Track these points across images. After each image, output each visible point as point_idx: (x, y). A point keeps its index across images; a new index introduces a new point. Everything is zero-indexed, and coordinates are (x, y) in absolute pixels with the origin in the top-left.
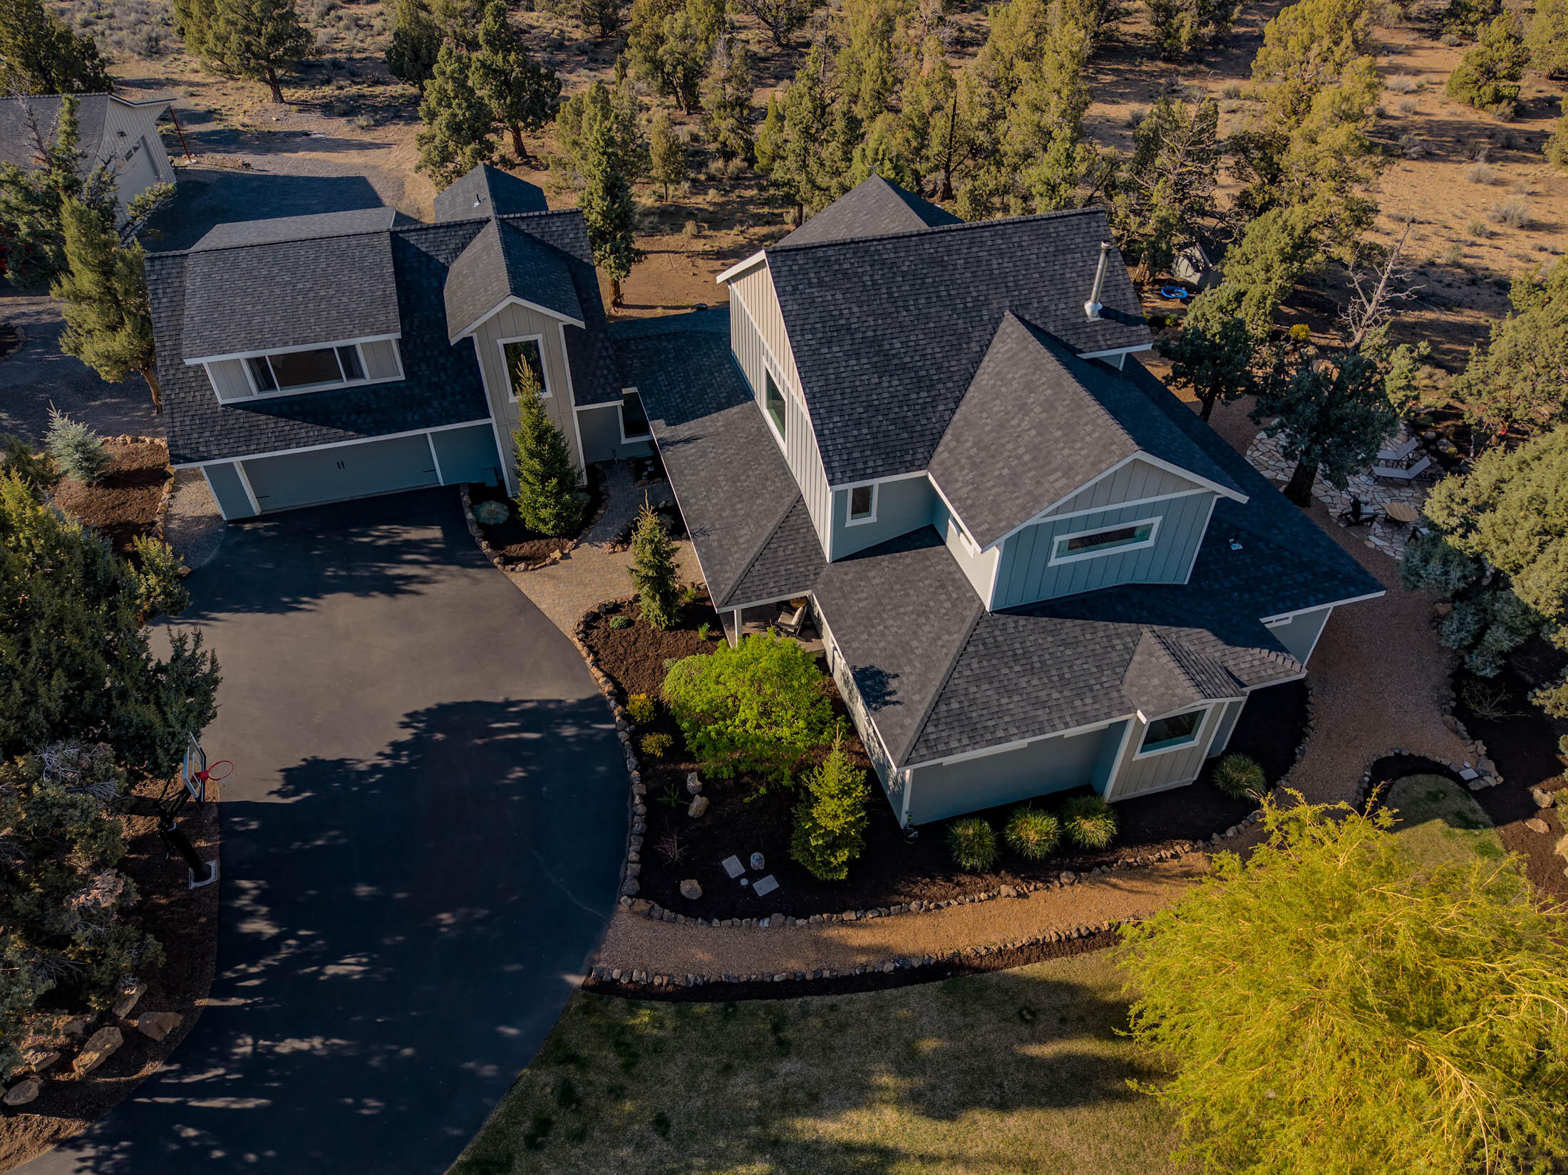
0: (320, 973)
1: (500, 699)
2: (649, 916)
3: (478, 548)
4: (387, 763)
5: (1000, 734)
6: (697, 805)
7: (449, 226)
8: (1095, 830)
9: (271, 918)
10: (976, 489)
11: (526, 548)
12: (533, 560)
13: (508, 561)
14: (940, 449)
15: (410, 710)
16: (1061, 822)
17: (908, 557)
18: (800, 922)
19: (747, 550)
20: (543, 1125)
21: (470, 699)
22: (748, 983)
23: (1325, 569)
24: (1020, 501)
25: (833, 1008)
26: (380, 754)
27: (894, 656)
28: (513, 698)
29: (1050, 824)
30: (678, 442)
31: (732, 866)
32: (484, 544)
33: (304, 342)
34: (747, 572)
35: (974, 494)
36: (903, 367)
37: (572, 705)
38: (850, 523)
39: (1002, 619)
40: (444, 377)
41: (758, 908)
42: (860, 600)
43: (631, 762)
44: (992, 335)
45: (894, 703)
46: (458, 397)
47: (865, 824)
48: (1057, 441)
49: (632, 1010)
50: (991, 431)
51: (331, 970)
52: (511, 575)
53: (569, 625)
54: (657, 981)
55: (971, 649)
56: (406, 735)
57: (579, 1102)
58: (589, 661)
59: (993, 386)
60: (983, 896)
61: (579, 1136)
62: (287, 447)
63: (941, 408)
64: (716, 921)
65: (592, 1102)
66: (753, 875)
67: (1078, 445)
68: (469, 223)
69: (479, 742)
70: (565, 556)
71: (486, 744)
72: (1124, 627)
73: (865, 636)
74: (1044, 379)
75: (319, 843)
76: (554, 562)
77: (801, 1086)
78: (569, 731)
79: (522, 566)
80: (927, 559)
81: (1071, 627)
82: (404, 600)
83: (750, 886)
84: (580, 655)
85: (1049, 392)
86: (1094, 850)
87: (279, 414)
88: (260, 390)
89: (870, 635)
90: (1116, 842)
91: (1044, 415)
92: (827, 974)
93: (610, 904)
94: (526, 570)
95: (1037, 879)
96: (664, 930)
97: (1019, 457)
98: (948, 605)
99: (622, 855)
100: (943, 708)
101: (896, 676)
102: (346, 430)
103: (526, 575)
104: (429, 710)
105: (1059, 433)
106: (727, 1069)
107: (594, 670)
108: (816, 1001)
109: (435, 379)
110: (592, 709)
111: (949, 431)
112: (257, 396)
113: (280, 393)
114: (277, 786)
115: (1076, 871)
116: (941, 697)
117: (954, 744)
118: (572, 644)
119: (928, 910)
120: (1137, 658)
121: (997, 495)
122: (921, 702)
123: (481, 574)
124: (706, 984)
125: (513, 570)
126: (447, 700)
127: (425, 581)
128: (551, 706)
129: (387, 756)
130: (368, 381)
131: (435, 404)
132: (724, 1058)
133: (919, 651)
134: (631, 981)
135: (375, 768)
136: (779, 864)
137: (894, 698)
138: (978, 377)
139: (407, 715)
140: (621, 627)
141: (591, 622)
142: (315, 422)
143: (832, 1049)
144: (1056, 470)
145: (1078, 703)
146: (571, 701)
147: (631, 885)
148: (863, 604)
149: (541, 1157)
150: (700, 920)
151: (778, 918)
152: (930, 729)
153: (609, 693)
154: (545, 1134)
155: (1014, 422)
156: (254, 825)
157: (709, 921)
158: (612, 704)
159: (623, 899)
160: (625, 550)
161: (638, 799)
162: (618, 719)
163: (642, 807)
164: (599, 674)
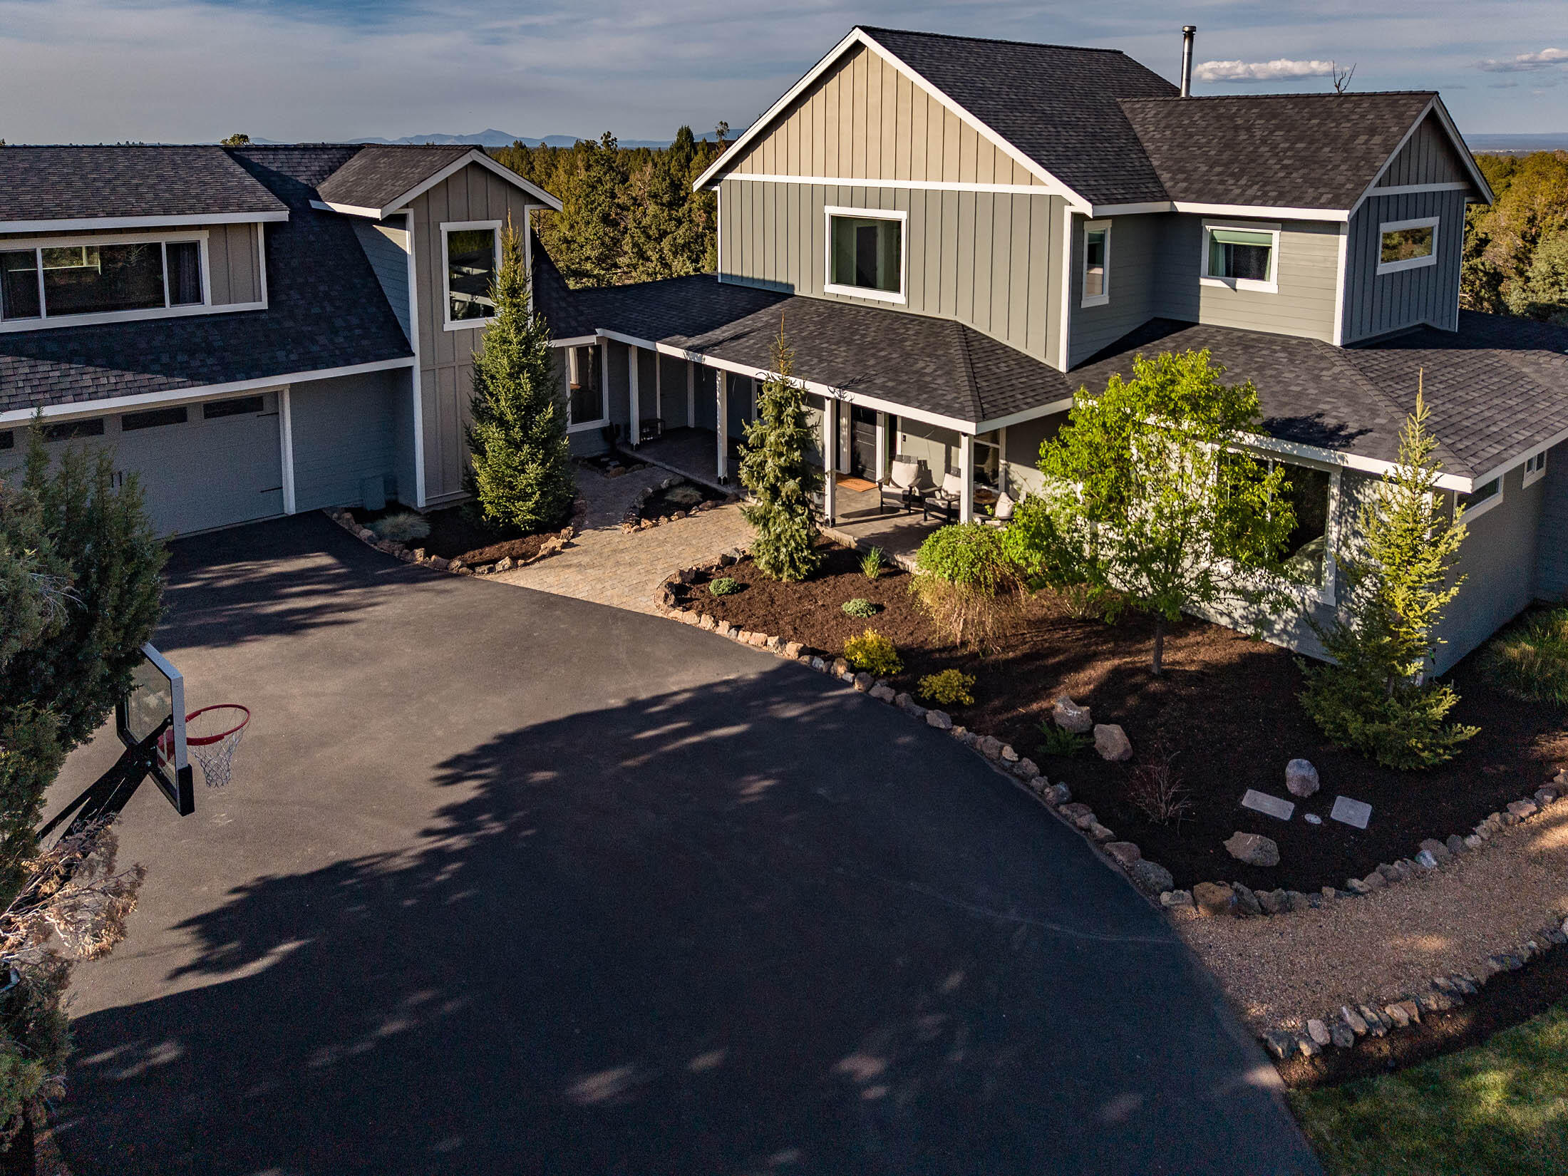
2: (1240, 912)
3: (408, 560)
6: (1111, 740)
12: (517, 557)
13: (476, 563)
18: (1473, 841)
30: (724, 342)
31: (1265, 804)
32: (419, 554)
41: (1387, 844)
53: (648, 603)
54: (1399, 1015)
58: (723, 629)
64: (1355, 883)
66: (1314, 805)
70: (569, 544)
76: (553, 553)
79: (506, 564)
83: (1330, 822)
84: (699, 628)
94: (514, 567)
103: (521, 572)
107: (744, 637)
118: (674, 623)
125: (491, 570)
134: (1359, 1037)
139: (444, 764)
140: (733, 592)
141: (681, 591)
147: (1149, 873)
150: (1330, 892)
153: (802, 654)
157: (1343, 887)
158: (819, 663)
159: (1165, 897)
160: (656, 525)
161: (1009, 753)
162: (849, 677)
163: (1026, 761)
164: (759, 637)
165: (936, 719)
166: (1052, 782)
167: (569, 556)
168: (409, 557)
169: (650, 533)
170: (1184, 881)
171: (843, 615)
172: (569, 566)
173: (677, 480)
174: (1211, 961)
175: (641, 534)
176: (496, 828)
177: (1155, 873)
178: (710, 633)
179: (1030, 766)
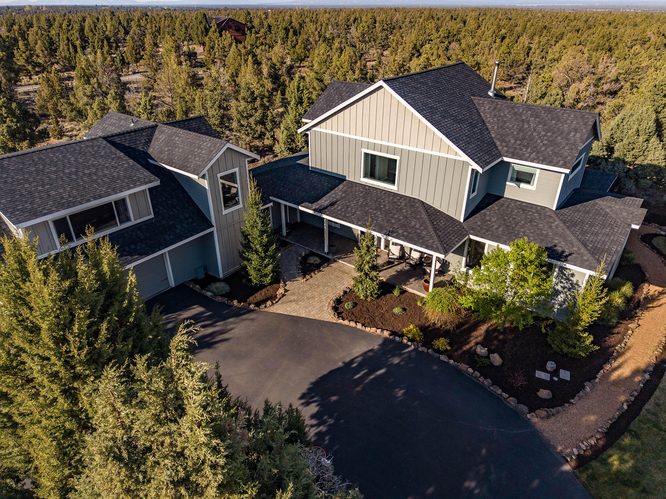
1: (340, 364)
2: (548, 416)
3: (233, 306)
4: (322, 428)
6: (496, 359)
7: (135, 131)
10: (538, 153)
13: (258, 304)
14: (500, 149)
15: (299, 395)
17: (494, 207)
18: (597, 380)
19: (426, 228)
21: (325, 372)
22: (620, 418)
24: (566, 148)
25: (658, 404)
27: (543, 240)
28: (348, 360)
30: (327, 207)
31: (542, 375)
32: (235, 302)
34: (439, 237)
36: (462, 120)
37: (379, 350)
38: (471, 196)
40: (176, 212)
41: (576, 386)
42: (497, 229)
44: (474, 106)
45: (570, 255)
46: (190, 220)
49: (605, 463)
50: (518, 134)
52: (266, 309)
53: (329, 316)
54: (592, 442)
55: (567, 224)
56: (314, 408)
58: (359, 326)
59: (498, 120)
60: (630, 332)
63: (485, 133)
64: (572, 401)
66: (555, 373)
67: (569, 122)
69: (358, 389)
70: (286, 291)
71: (363, 388)
74: (521, 110)
76: (284, 295)
78: (396, 361)
79: (269, 303)
82: (221, 347)
83: (560, 379)
84: (351, 327)
86: (632, 298)
88: (63, 243)
90: (634, 291)
91: (538, 119)
92: (636, 393)
93: (527, 423)
94: (273, 304)
95: (634, 317)
96: (562, 418)
99: (498, 399)
101: (555, 246)
102: (132, 255)
103: (276, 306)
104: (309, 389)
107: (368, 329)
109: (171, 213)
110: (392, 346)
111: (496, 141)
112: (61, 249)
113: (75, 244)
115: (639, 307)
116: (584, 244)
118: (340, 324)
119: (624, 347)
121: (552, 150)
123: (252, 316)
124: (608, 430)
125: (266, 307)
126: (313, 379)
127: (222, 332)
128: (370, 354)
129: (318, 425)
130: (133, 222)
133: (550, 234)
134: (584, 450)
139: (301, 398)
140: (354, 307)
141: (337, 310)
146: (376, 347)
147: (522, 408)
150: (567, 405)
151: (588, 384)
153: (390, 335)
155: (526, 127)
157: (569, 403)
158: (397, 339)
159: (529, 416)
160: (311, 277)
161: (470, 370)
162: (409, 343)
163: (476, 372)
164: (373, 330)
165: (443, 358)
166: (485, 378)
167: (289, 297)
168: (232, 304)
169: (311, 281)
170: (532, 410)
171: (394, 314)
172: (291, 301)
173: (308, 252)
174: (545, 434)
175: (308, 282)
176: (331, 421)
177: (524, 408)
178: (355, 328)
179: (477, 374)
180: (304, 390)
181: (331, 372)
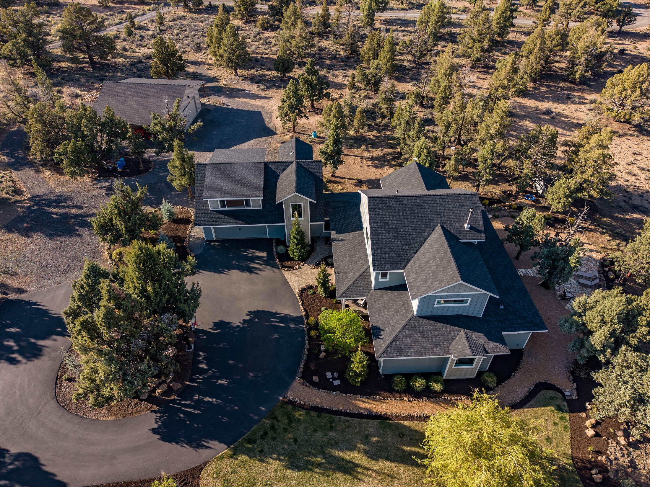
0: (217, 382)
1: (274, 311)
2: (303, 384)
4: (241, 325)
5: (409, 354)
6: (323, 355)
7: (282, 162)
8: (437, 387)
9: (206, 364)
11: (288, 263)
12: (290, 268)
13: (283, 267)
14: (409, 265)
15: (249, 311)
16: (427, 383)
17: (396, 293)
19: (349, 281)
20: (266, 434)
21: (266, 310)
22: (326, 409)
23: (529, 320)
24: (426, 287)
25: (348, 421)
26: (240, 322)
27: (384, 324)
28: (278, 312)
29: (423, 382)
31: (329, 375)
33: (236, 197)
34: (348, 289)
35: (414, 282)
36: (402, 238)
37: (294, 317)
38: (380, 280)
39: (419, 319)
41: (334, 389)
42: (379, 304)
43: (306, 338)
44: (433, 231)
45: (381, 339)
46: (276, 216)
47: (367, 371)
48: (440, 271)
49: (294, 410)
50: (424, 263)
51: (220, 382)
52: (283, 271)
53: (297, 291)
54: (302, 402)
55: (407, 327)
56: (247, 318)
57: (276, 430)
58: (300, 303)
59: (428, 248)
60: (398, 399)
61: (274, 439)
62: (226, 225)
63: (412, 252)
64: (321, 390)
65: (279, 431)
66: (334, 379)
67: (446, 275)
68: (288, 162)
69: (267, 324)
70: (300, 268)
71: (269, 325)
72: (456, 328)
73: (378, 316)
74: (443, 250)
75: (221, 346)
76: (296, 269)
77: (334, 440)
78: (292, 326)
80: (402, 295)
81: (439, 325)
82: (253, 276)
83: (332, 382)
85: (443, 255)
86: (435, 392)
87: (226, 215)
88: (221, 207)
89: (379, 316)
90: (443, 392)
91: (439, 262)
92: (348, 411)
93: (293, 379)
95: (416, 397)
96: (306, 389)
97: (429, 274)
98: (404, 311)
99: (299, 365)
100: (394, 343)
101: (384, 330)
102: (242, 222)
104: (254, 311)
105: (442, 269)
106: (315, 431)
107: (301, 307)
108: (343, 418)
109: (271, 209)
110: (298, 320)
111: (413, 260)
112: (220, 209)
113: (227, 209)
114: (211, 327)
115: (428, 397)
116: (394, 340)
117: (395, 355)
118: (297, 297)
119: (381, 399)
120: (457, 338)
122: (388, 340)
123: (275, 270)
124: (315, 406)
126: (259, 309)
128: (288, 316)
129: (242, 323)
130: (252, 208)
131: (270, 217)
132: (315, 428)
133: (392, 324)
135: (238, 326)
136: (341, 377)
137: (381, 337)
138: (425, 244)
139: (249, 312)
141: (303, 291)
142: (235, 219)
143: (345, 432)
144: (438, 281)
145: (435, 349)
147: (300, 374)
148: (380, 305)
149: (264, 442)
150: (316, 388)
151: (338, 392)
152: (389, 349)
154: (266, 436)
155: (431, 262)
156: (205, 337)
157: (319, 389)
158: (304, 319)
159: (297, 378)
161: (307, 350)
162: (305, 324)
163: (307, 352)
164: (302, 309)
166: (306, 356)
167: (297, 271)
169: (315, 270)
170: (301, 378)
172: (295, 274)
174: (292, 386)
175: (313, 270)
180: (252, 310)
181: (268, 312)
